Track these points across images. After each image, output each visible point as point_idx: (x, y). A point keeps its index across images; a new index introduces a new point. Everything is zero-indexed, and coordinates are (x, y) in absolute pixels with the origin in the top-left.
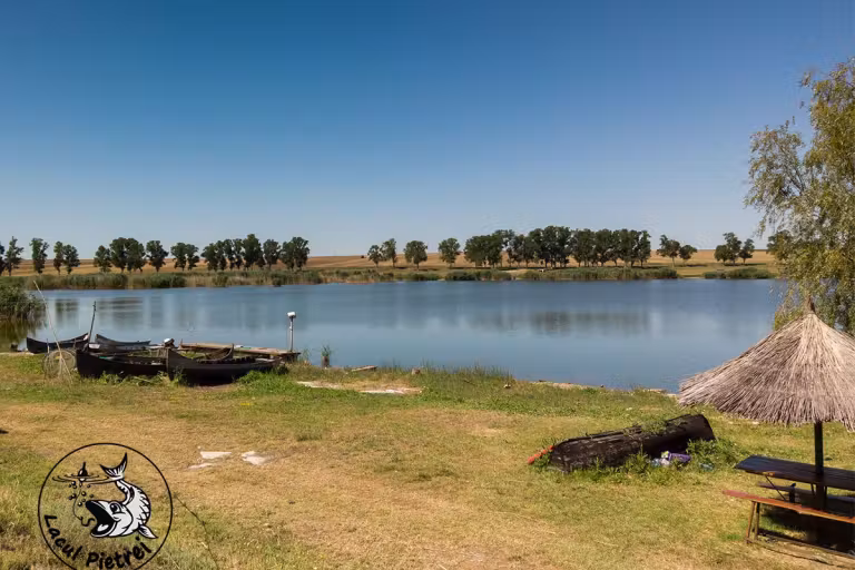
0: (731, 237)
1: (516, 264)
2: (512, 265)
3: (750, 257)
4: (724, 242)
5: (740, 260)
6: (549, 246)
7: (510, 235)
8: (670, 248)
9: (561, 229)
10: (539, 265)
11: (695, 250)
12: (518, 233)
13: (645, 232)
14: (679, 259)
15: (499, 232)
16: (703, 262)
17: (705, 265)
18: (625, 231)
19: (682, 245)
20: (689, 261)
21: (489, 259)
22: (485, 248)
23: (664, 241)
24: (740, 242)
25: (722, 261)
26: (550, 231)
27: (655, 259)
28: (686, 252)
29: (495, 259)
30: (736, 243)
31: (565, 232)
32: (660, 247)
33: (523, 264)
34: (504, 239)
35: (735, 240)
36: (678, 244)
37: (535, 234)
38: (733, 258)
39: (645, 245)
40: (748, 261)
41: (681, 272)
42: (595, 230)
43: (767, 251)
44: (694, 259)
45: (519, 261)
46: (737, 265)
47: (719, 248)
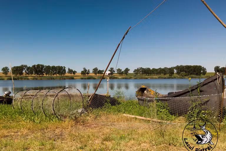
0: (84, 69)
1: (28, 75)
2: (27, 76)
3: (89, 74)
4: (83, 70)
5: (86, 75)
6: (38, 70)
7: (26, 66)
8: (70, 71)
9: (42, 65)
10: (35, 76)
11: (76, 72)
12: (28, 66)
13: (64, 67)
14: (72, 74)
15: (22, 65)
16: (77, 75)
18: (59, 66)
19: (73, 71)
20: (75, 75)
21: (19, 73)
22: (18, 70)
23: (69, 69)
24: (87, 70)
25: (82, 75)
26: (38, 65)
27: (67, 74)
28: (74, 72)
29: (21, 73)
30: (86, 70)
31: (43, 66)
32: (68, 71)
33: (30, 75)
34: (24, 68)
35: (86, 69)
36: (72, 70)
37: (34, 66)
38: (85, 74)
39: (65, 70)
40: (88, 75)
41: (75, 78)
42: (51, 66)
43: (92, 73)
44: (76, 74)
45: (29, 74)
47: (82, 72)
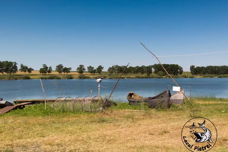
3: (51, 72)
4: (43, 67)
5: (47, 73)
8: (24, 68)
11: (33, 70)
13: (15, 62)
14: (27, 73)
16: (34, 74)
17: (36, 75)
18: (7, 61)
19: (28, 68)
20: (31, 74)
23: (22, 66)
24: (48, 67)
25: (42, 74)
27: (19, 73)
28: (30, 70)
30: (46, 68)
32: (20, 68)
35: (46, 66)
36: (27, 67)
38: (45, 73)
39: (15, 67)
40: (50, 73)
41: (31, 77)
43: (56, 71)
44: (33, 72)
46: (47, 75)
47: (41, 69)
